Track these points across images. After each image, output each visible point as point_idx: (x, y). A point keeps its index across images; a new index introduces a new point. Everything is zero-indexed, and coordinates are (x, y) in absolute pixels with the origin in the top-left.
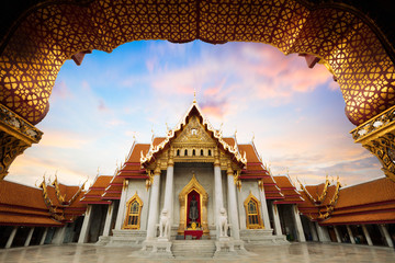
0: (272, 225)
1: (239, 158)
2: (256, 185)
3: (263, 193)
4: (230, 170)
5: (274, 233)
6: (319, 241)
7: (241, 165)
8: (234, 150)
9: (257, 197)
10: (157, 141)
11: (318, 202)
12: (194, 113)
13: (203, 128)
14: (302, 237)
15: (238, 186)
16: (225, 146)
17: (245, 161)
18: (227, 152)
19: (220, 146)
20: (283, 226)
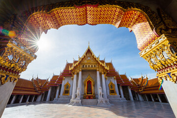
0: (120, 94)
1: (106, 68)
2: (113, 78)
3: (116, 81)
4: (103, 72)
5: (121, 97)
6: (139, 101)
7: (107, 70)
8: (104, 65)
9: (113, 83)
10: (75, 62)
11: (138, 85)
12: (89, 51)
13: (92, 57)
14: (132, 99)
15: (106, 79)
16: (101, 63)
17: (108, 69)
18: (101, 65)
19: (99, 63)
20: (124, 94)
